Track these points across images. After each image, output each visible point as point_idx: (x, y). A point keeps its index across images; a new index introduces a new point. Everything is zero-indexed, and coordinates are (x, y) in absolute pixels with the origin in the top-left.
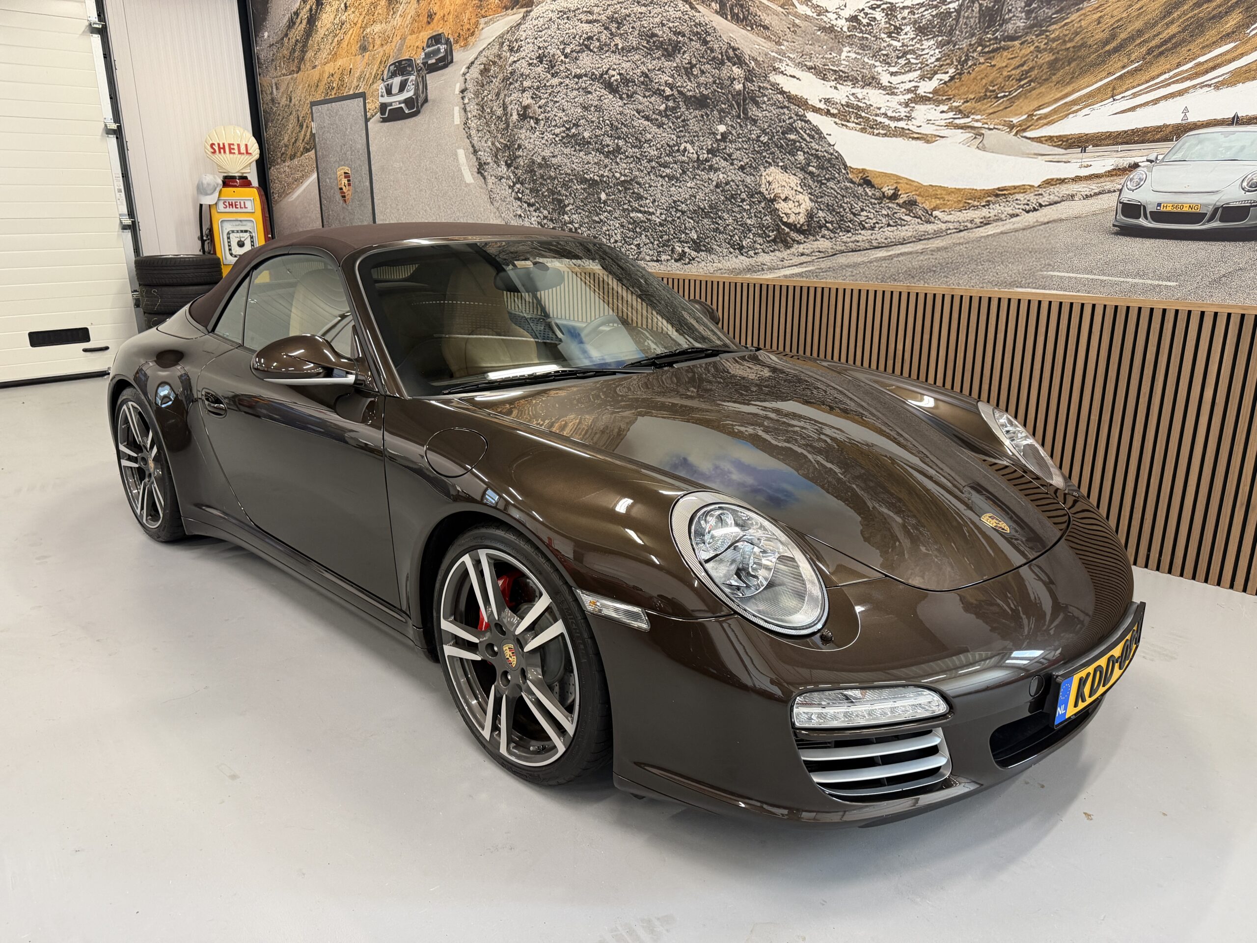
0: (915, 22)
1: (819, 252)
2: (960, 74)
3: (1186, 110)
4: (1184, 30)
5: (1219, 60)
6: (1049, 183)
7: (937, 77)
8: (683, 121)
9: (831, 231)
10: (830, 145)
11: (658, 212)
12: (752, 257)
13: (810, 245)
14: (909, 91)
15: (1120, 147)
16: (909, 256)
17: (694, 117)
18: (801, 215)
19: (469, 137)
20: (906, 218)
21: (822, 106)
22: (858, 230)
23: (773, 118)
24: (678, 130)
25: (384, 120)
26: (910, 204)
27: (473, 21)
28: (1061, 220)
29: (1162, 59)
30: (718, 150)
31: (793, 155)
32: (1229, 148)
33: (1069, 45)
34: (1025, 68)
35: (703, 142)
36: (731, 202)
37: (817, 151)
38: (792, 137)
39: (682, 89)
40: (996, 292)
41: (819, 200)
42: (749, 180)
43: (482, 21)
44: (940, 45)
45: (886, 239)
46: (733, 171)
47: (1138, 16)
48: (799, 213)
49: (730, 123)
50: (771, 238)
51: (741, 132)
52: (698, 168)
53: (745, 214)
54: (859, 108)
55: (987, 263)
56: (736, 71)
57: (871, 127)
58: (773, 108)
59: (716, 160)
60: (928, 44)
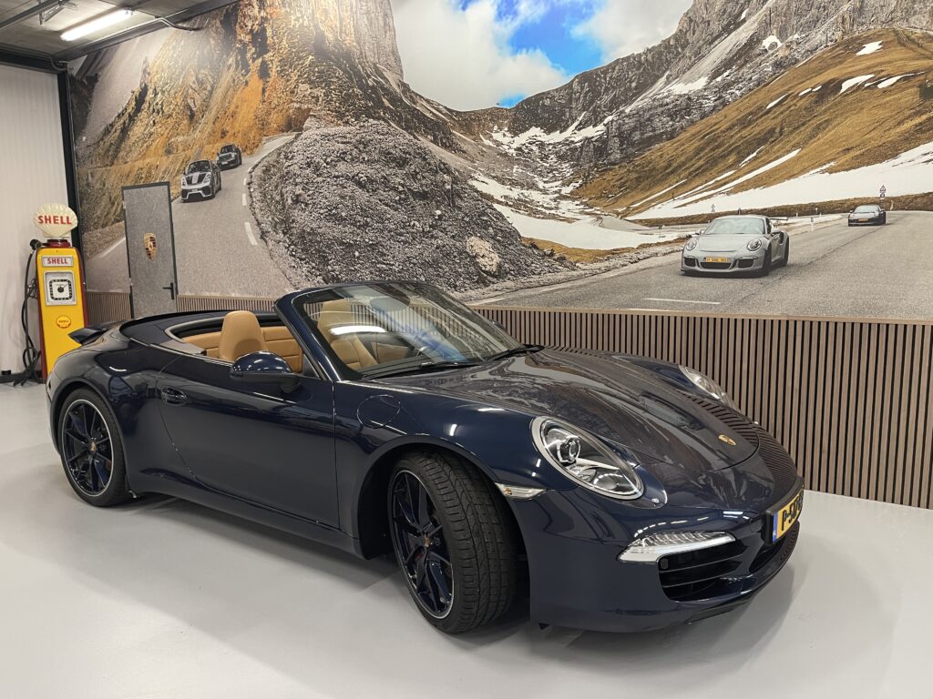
0: (557, 153)
2: (586, 183)
3: (713, 206)
4: (707, 163)
5: (727, 180)
6: (643, 246)
11: (397, 264)
12: (463, 292)
13: (500, 285)
14: (556, 192)
15: (680, 226)
18: (494, 266)
19: (254, 214)
20: (561, 268)
21: (503, 200)
22: (530, 275)
24: (408, 213)
25: (185, 201)
26: (562, 259)
27: (257, 138)
28: (651, 268)
29: (697, 177)
30: (436, 225)
31: (487, 229)
32: (738, 227)
33: (646, 169)
34: (622, 181)
37: (501, 227)
38: (485, 218)
40: (618, 311)
42: (458, 244)
43: (265, 138)
44: (572, 166)
47: (681, 155)
49: (444, 209)
54: (526, 202)
55: (611, 294)
56: (446, 177)
57: (533, 214)
58: (471, 200)
59: (435, 232)
60: (565, 166)
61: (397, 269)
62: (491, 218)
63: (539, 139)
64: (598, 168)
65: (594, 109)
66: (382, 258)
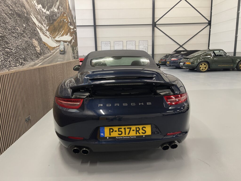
1: (42, 59)
4: (59, 29)
5: (61, 34)
6: (56, 47)
7: (48, 27)
8: (16, 19)
9: (43, 54)
10: (40, 36)
11: (14, 49)
12: (34, 61)
15: (59, 43)
16: (50, 59)
17: (18, 20)
20: (49, 52)
22: (45, 54)
23: (32, 26)
24: (15, 22)
26: (49, 49)
29: (59, 32)
31: (36, 37)
33: (55, 27)
34: (53, 29)
35: (21, 28)
36: (29, 47)
39: (14, 9)
41: (41, 47)
42: (31, 41)
45: (48, 56)
46: (28, 38)
48: (39, 50)
49: (26, 25)
50: (36, 56)
51: (28, 28)
52: (21, 36)
53: (32, 50)
54: (42, 29)
55: (55, 59)
56: (25, 10)
57: (43, 34)
58: (32, 24)
59: (24, 34)
60: (46, 20)
61: (14, 52)
62: (37, 32)
63: (42, 9)
64: (50, 24)
65: (48, 6)
66: (7, 45)
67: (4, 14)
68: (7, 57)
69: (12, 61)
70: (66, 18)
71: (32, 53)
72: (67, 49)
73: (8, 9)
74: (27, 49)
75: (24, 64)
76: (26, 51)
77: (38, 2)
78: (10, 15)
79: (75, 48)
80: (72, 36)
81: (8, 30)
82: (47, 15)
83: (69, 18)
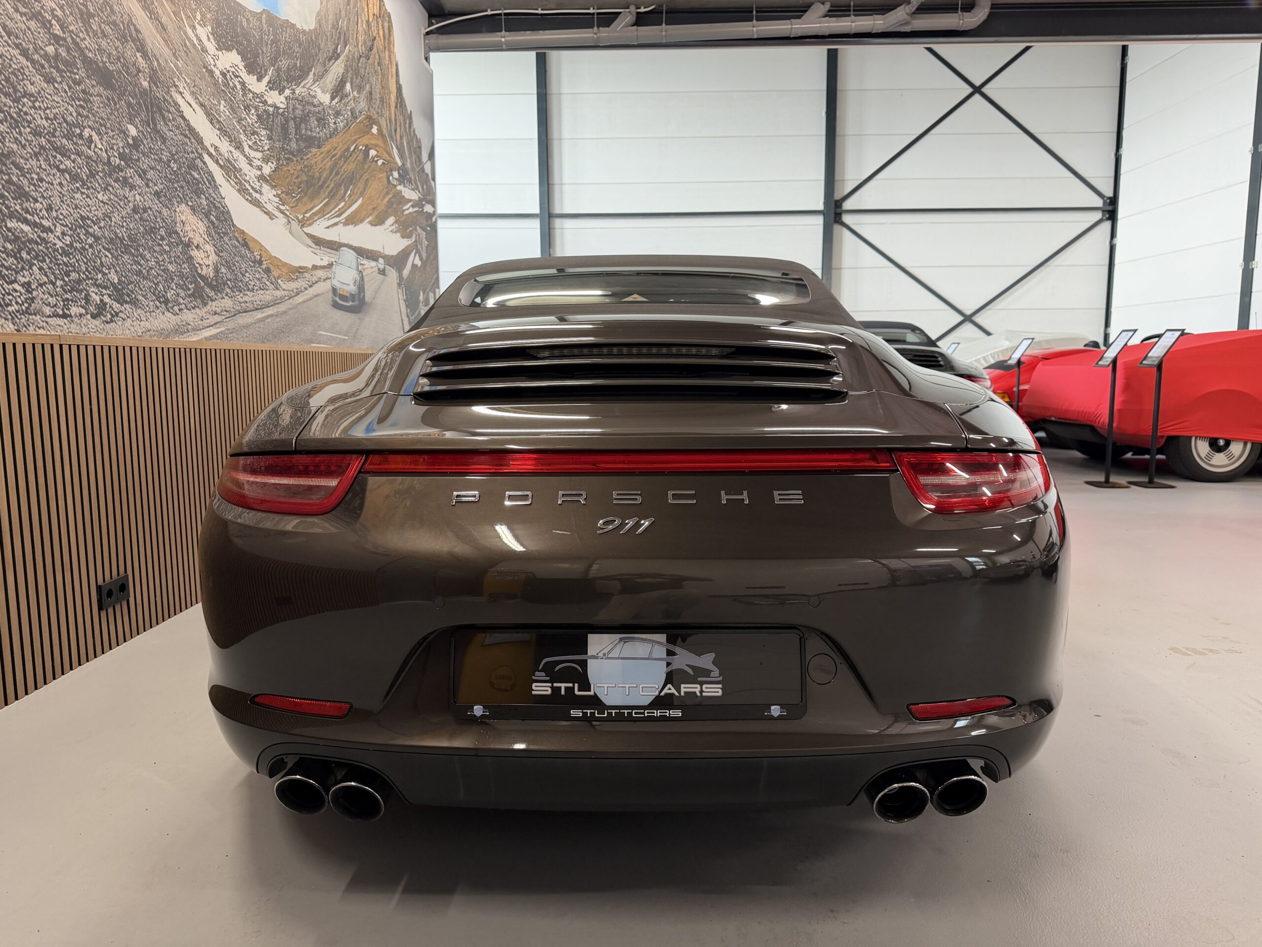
1: (226, 311)
5: (343, 210)
6: (313, 267)
7: (270, 164)
8: (84, 91)
9: (231, 289)
10: (222, 197)
11: (59, 230)
12: (178, 314)
13: (219, 304)
14: (258, 168)
16: (272, 318)
17: (98, 95)
18: (211, 268)
20: (267, 283)
21: (214, 153)
22: (245, 291)
23: (179, 144)
24: (78, 103)
26: (268, 271)
29: (332, 200)
30: (131, 159)
31: (199, 198)
32: (349, 261)
33: (310, 173)
34: (299, 180)
35: (113, 139)
36: (152, 237)
37: (214, 199)
38: (197, 176)
39: (78, 40)
41: (221, 254)
42: (165, 212)
44: (270, 138)
45: (260, 301)
46: (149, 196)
48: (209, 265)
49: (141, 128)
50: (191, 292)
51: (153, 147)
52: (110, 176)
53: (166, 257)
54: (235, 168)
55: (301, 325)
56: (140, 60)
57: (242, 191)
58: (177, 132)
59: (129, 172)
60: (263, 132)
61: (59, 244)
62: (202, 178)
63: (241, 74)
64: (285, 154)
65: (278, 70)
66: (21, 205)
67: (16, 52)
68: (11, 260)
69: (41, 285)
70: (380, 143)
71: (166, 270)
72: (377, 291)
73: (42, 31)
74: (139, 245)
75: (117, 314)
76: (134, 255)
77: (221, 36)
78: (48, 61)
79: (421, 298)
80: (409, 236)
81: (29, 130)
82: (271, 109)
83: (399, 150)
